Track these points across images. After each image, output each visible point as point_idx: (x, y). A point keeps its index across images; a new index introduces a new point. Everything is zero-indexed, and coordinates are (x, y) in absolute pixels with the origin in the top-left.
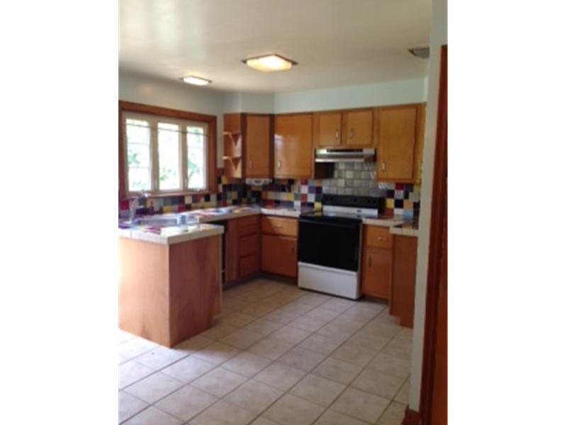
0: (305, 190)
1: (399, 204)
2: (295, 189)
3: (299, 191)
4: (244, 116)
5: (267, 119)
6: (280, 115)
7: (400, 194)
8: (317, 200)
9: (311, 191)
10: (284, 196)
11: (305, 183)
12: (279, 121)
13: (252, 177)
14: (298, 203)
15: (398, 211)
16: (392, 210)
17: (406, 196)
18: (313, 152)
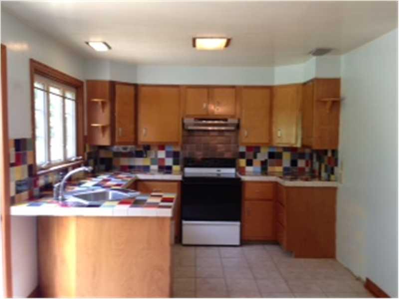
0: (162, 154)
1: (250, 163)
2: (152, 154)
3: (156, 155)
4: (113, 84)
5: (132, 89)
6: (144, 86)
7: (250, 155)
8: (176, 163)
9: (168, 155)
10: (139, 162)
11: (162, 147)
12: (143, 91)
13: (120, 144)
14: (155, 167)
15: (249, 169)
16: (244, 168)
17: (255, 157)
18: (181, 120)
